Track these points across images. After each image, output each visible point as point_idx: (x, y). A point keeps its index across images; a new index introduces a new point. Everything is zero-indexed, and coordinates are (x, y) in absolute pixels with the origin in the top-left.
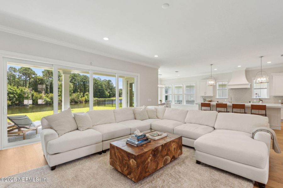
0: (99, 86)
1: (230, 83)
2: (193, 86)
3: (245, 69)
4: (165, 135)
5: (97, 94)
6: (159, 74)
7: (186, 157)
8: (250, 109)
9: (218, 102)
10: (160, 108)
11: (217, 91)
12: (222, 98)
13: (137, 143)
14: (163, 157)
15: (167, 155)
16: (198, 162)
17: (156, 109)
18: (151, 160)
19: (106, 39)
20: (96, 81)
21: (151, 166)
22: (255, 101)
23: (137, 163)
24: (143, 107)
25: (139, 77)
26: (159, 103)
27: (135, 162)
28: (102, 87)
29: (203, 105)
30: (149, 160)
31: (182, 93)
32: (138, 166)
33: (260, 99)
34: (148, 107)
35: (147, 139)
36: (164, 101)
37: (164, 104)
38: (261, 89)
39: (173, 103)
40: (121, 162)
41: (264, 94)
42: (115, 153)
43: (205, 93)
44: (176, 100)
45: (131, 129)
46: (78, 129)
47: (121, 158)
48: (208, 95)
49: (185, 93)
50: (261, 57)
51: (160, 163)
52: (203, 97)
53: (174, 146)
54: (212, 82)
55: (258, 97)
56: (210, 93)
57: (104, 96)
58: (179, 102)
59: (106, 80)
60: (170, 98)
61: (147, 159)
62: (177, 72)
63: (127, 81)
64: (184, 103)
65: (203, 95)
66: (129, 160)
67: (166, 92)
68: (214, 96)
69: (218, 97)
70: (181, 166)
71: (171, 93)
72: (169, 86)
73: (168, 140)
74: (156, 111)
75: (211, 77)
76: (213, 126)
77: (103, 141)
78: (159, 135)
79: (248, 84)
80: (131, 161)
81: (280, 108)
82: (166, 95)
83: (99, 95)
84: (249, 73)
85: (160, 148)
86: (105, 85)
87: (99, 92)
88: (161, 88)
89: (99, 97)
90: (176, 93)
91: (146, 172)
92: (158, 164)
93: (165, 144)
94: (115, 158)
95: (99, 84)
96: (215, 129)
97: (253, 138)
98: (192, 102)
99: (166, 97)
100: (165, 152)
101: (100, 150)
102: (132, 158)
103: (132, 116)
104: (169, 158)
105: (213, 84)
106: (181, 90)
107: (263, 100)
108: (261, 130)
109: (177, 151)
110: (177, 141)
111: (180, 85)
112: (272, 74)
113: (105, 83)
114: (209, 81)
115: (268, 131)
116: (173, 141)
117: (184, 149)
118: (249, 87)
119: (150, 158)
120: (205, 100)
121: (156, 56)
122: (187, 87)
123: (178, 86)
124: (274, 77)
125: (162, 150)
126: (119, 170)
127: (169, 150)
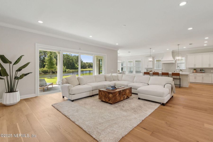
0: (71, 61)
1: (163, 60)
2: (140, 61)
3: (171, 51)
4: (124, 86)
5: (69, 67)
6: (118, 53)
7: (134, 98)
8: (172, 75)
9: (154, 71)
10: (120, 75)
11: (155, 64)
12: (157, 69)
13: (111, 89)
14: (123, 95)
15: (125, 95)
16: (139, 99)
17: (118, 75)
18: (118, 96)
19: (91, 36)
20: (68, 57)
21: (118, 98)
22: (178, 71)
23: (113, 96)
24: (110, 74)
25: (106, 56)
26: (118, 72)
27: (112, 95)
28: (73, 61)
29: (146, 73)
30: (117, 95)
31: (133, 66)
32: (113, 97)
33: (180, 70)
34: (112, 74)
35: (116, 88)
36: (120, 71)
37: (121, 73)
38: (181, 63)
39: (127, 73)
40: (105, 97)
41: (183, 67)
42: (102, 94)
43: (148, 66)
44: (129, 70)
45: (105, 85)
46: (79, 84)
47: (105, 95)
48: (149, 67)
49: (135, 66)
50: (178, 45)
51: (122, 97)
52: (146, 68)
53: (128, 91)
54: (151, 59)
55: (179, 69)
56: (151, 66)
57: (74, 68)
58: (131, 72)
59: (76, 56)
60: (125, 70)
61: (116, 95)
62: (129, 52)
63: (97, 58)
64: (134, 73)
65: (146, 67)
66: (109, 95)
67: (122, 65)
68: (153, 68)
69: (155, 69)
70: (131, 100)
71: (125, 66)
72: (124, 61)
73: (125, 88)
74: (118, 76)
75: (150, 56)
76: (147, 83)
77: (92, 90)
78: (120, 87)
79: (173, 60)
80: (110, 95)
81: (188, 75)
82: (122, 67)
83: (71, 67)
84: (174, 54)
85: (122, 91)
86: (75, 60)
87: (71, 65)
88: (119, 62)
89: (71, 68)
90: (129, 66)
91: (116, 100)
92: (121, 98)
93: (124, 90)
94: (101, 96)
95: (70, 59)
96: (148, 85)
97: (164, 87)
98: (140, 72)
99: (122, 68)
100: (124, 93)
101: (91, 95)
102: (111, 94)
103: (104, 79)
104: (126, 97)
105: (152, 60)
106: (132, 63)
107: (182, 70)
108: (168, 83)
109: (129, 93)
110: (129, 89)
111: (131, 61)
112: (187, 54)
113: (75, 58)
114: (149, 58)
115: (170, 84)
116: (127, 89)
117: (132, 95)
118: (174, 62)
119: (118, 94)
120: (147, 70)
121: (117, 44)
122: (136, 61)
123: (130, 61)
124: (188, 56)
125: (123, 92)
126: (104, 100)
127: (125, 93)
